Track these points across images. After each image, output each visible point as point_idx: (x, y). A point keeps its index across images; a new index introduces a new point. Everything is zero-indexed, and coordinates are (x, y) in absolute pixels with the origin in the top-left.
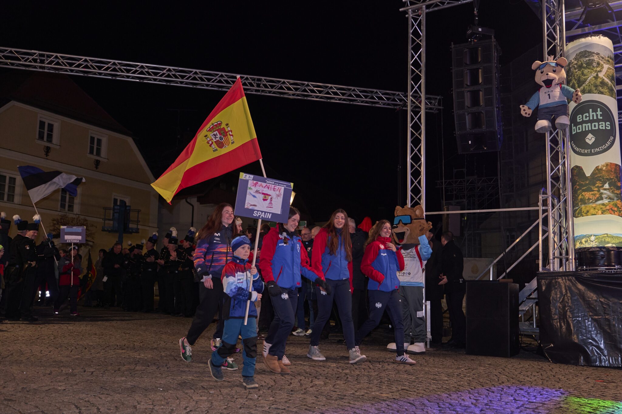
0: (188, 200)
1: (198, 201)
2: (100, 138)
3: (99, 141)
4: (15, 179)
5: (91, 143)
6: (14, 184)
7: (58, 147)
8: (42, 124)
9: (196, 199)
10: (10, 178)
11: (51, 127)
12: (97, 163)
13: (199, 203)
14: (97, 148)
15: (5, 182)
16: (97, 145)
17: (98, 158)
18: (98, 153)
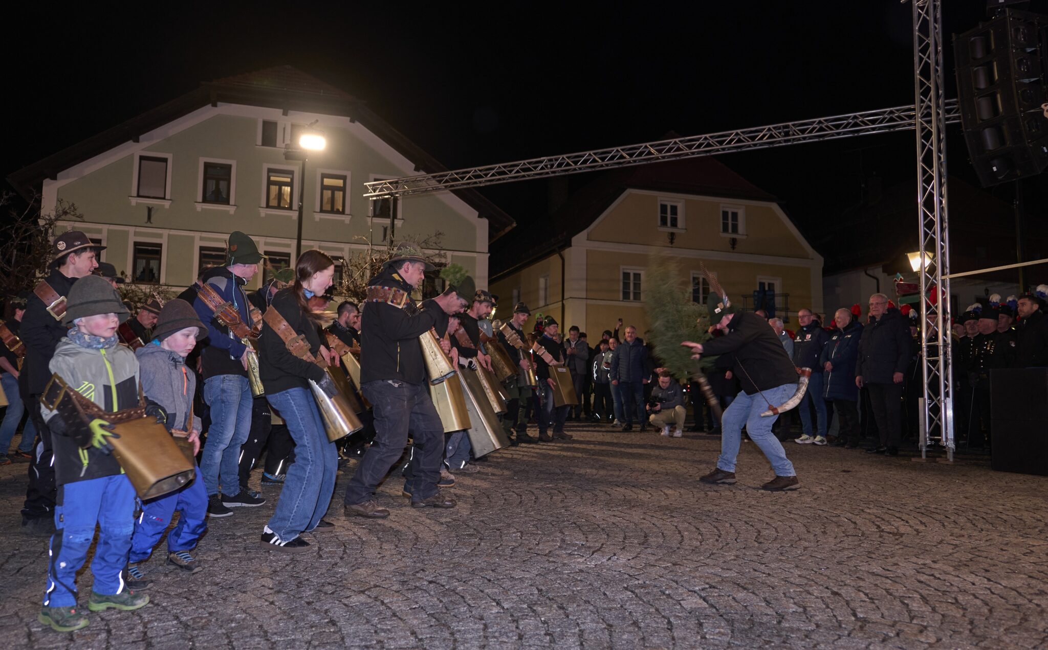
0: (870, 272)
1: (884, 271)
2: (735, 211)
3: (735, 215)
4: (640, 275)
5: (723, 219)
6: (640, 280)
7: (683, 231)
8: (664, 208)
9: (881, 270)
10: (635, 274)
11: (674, 209)
12: (734, 242)
13: (886, 274)
14: (733, 224)
15: (629, 280)
16: (732, 220)
17: (734, 236)
18: (735, 229)
